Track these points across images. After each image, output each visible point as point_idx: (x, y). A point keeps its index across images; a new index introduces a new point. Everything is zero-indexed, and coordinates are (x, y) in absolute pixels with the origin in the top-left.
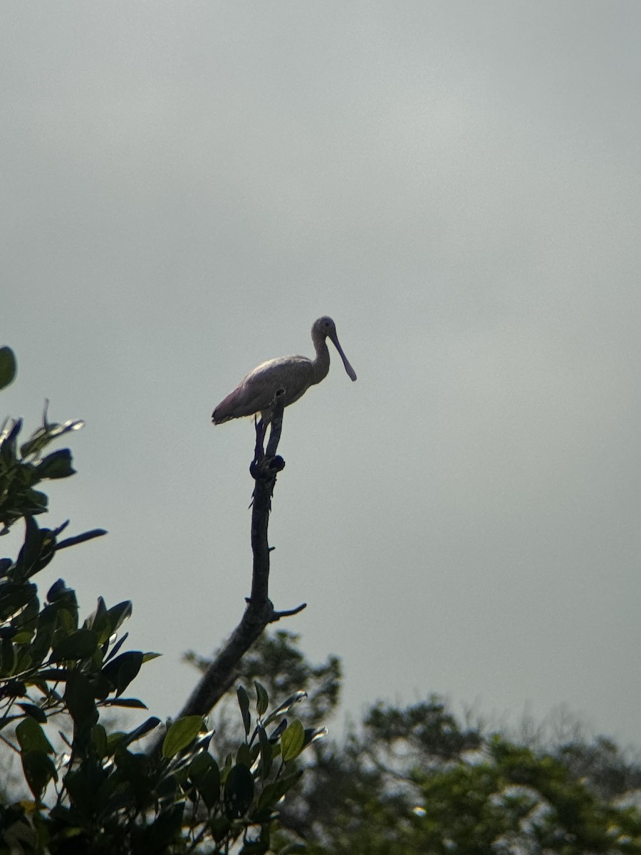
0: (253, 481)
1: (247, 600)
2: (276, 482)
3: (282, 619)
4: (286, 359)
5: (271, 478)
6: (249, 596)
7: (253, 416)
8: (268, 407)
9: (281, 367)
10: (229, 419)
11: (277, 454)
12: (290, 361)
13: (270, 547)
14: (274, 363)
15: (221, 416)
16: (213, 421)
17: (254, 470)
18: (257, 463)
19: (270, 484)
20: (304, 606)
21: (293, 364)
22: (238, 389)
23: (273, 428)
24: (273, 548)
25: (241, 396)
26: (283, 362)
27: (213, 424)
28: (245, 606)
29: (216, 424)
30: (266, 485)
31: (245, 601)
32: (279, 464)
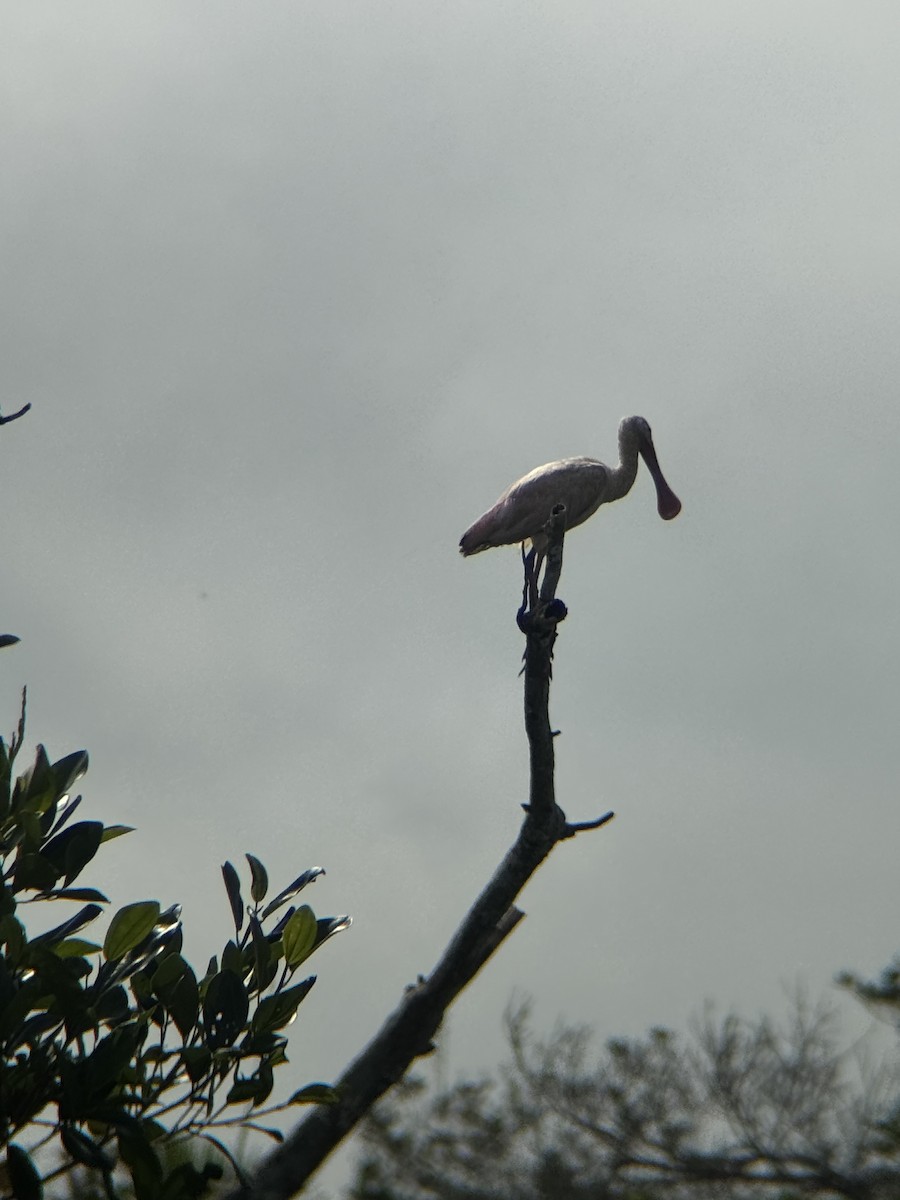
0: (523, 637)
1: (525, 807)
2: (557, 638)
3: (580, 834)
4: (567, 463)
5: (550, 631)
6: (527, 801)
7: (520, 544)
8: (542, 531)
9: (559, 473)
10: (484, 549)
11: (556, 597)
12: (573, 465)
13: (553, 730)
14: (551, 467)
15: (473, 543)
16: (461, 551)
17: (523, 621)
18: (528, 609)
19: (548, 640)
20: (610, 816)
21: (578, 470)
22: (497, 506)
23: (549, 560)
24: (558, 733)
25: (502, 515)
26: (563, 467)
27: (461, 555)
28: (522, 815)
29: (465, 555)
30: (542, 642)
31: (522, 809)
32: (559, 611)
